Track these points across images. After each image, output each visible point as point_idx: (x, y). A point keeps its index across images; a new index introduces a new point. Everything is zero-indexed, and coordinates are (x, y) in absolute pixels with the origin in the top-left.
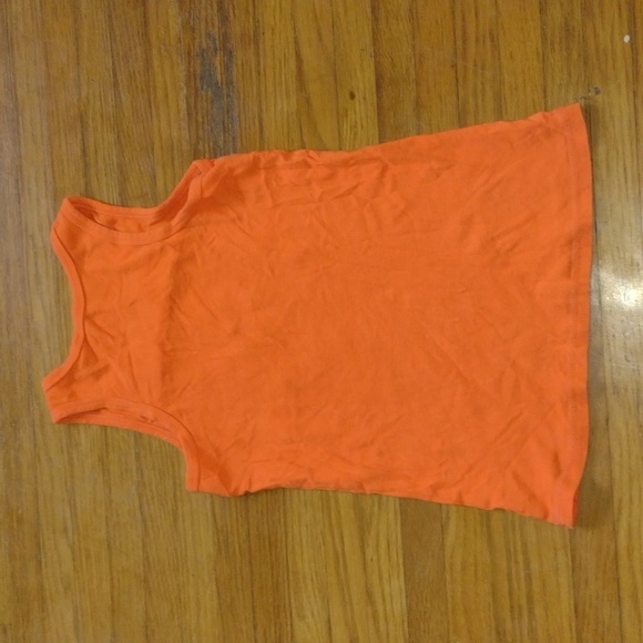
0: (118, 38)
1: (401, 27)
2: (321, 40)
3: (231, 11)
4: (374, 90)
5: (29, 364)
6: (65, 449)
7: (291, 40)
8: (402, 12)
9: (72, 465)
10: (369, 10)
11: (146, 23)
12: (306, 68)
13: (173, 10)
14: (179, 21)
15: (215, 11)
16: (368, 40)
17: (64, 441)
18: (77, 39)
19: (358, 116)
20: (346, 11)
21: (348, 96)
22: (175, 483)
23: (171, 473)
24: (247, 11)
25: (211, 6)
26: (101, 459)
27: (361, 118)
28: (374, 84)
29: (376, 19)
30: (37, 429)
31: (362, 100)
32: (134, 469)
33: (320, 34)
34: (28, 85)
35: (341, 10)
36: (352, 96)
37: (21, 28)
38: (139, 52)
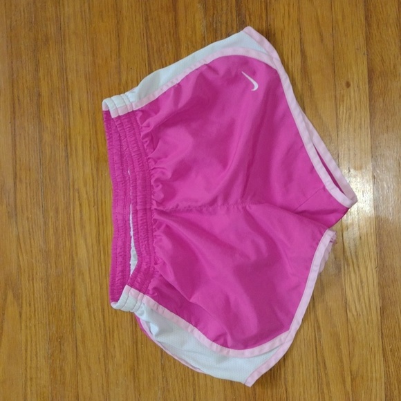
0: (153, 36)
1: (390, 32)
2: (322, 40)
3: (247, 17)
4: (367, 80)
5: (73, 292)
6: (102, 360)
7: (297, 40)
8: (391, 21)
9: (107, 374)
10: (363, 18)
11: (176, 25)
12: (309, 62)
13: (199, 15)
14: (204, 23)
15: (234, 17)
16: (362, 41)
17: (102, 354)
18: (119, 36)
19: (353, 101)
20: (343, 19)
21: (344, 84)
22: (194, 390)
23: (191, 381)
24: (261, 17)
25: (231, 12)
26: (133, 369)
27: (355, 102)
28: (367, 77)
29: (369, 25)
30: (79, 344)
31: (356, 89)
32: (160, 376)
33: (321, 36)
34: (77, 71)
35: (340, 18)
36: (348, 85)
37: (72, 26)
38: (170, 47)
